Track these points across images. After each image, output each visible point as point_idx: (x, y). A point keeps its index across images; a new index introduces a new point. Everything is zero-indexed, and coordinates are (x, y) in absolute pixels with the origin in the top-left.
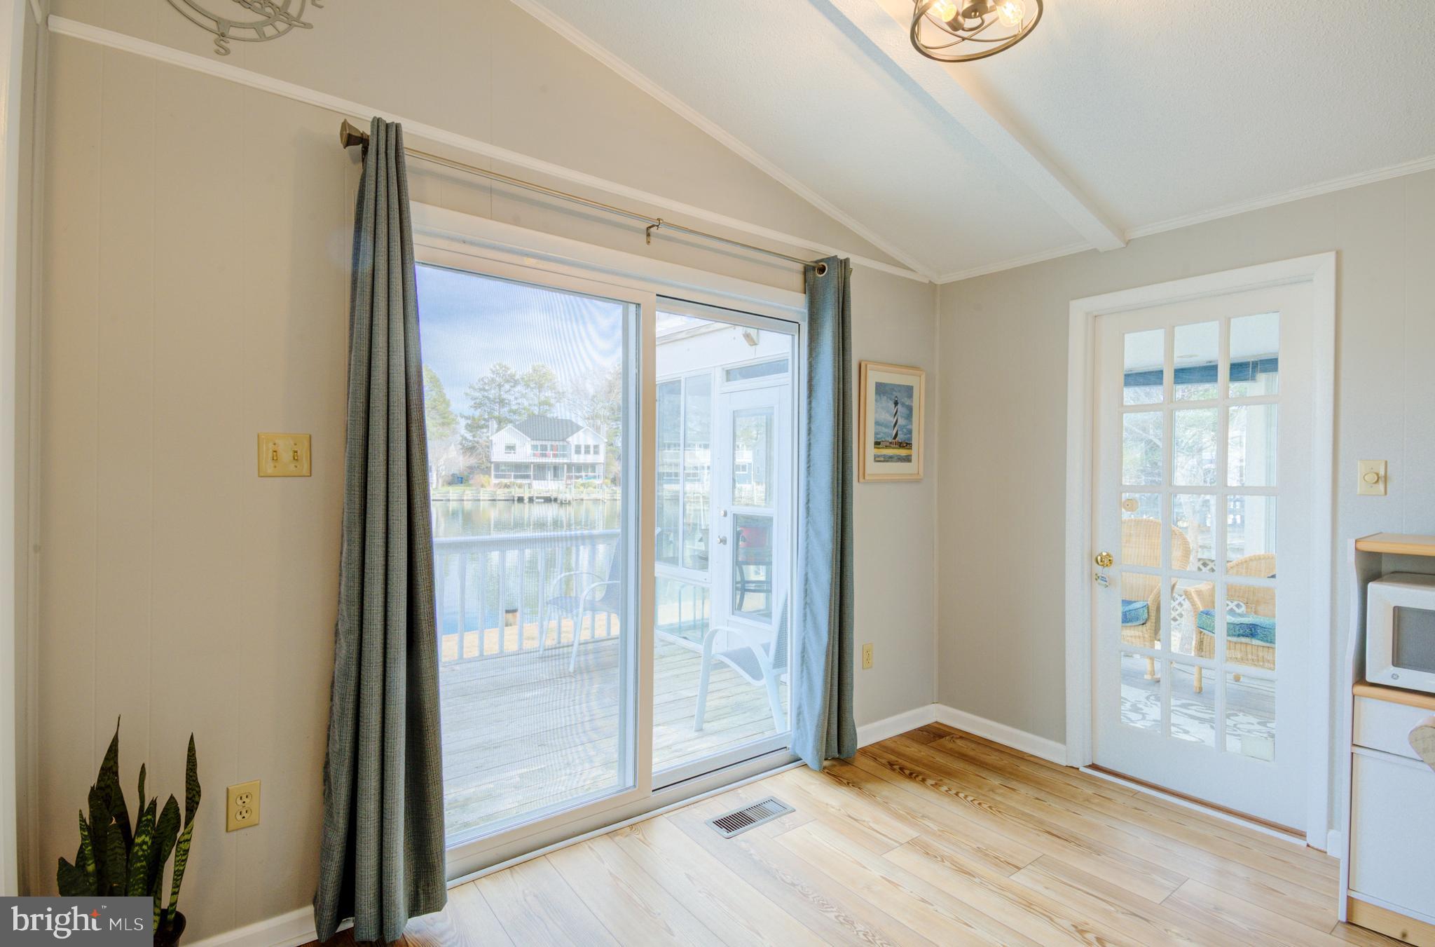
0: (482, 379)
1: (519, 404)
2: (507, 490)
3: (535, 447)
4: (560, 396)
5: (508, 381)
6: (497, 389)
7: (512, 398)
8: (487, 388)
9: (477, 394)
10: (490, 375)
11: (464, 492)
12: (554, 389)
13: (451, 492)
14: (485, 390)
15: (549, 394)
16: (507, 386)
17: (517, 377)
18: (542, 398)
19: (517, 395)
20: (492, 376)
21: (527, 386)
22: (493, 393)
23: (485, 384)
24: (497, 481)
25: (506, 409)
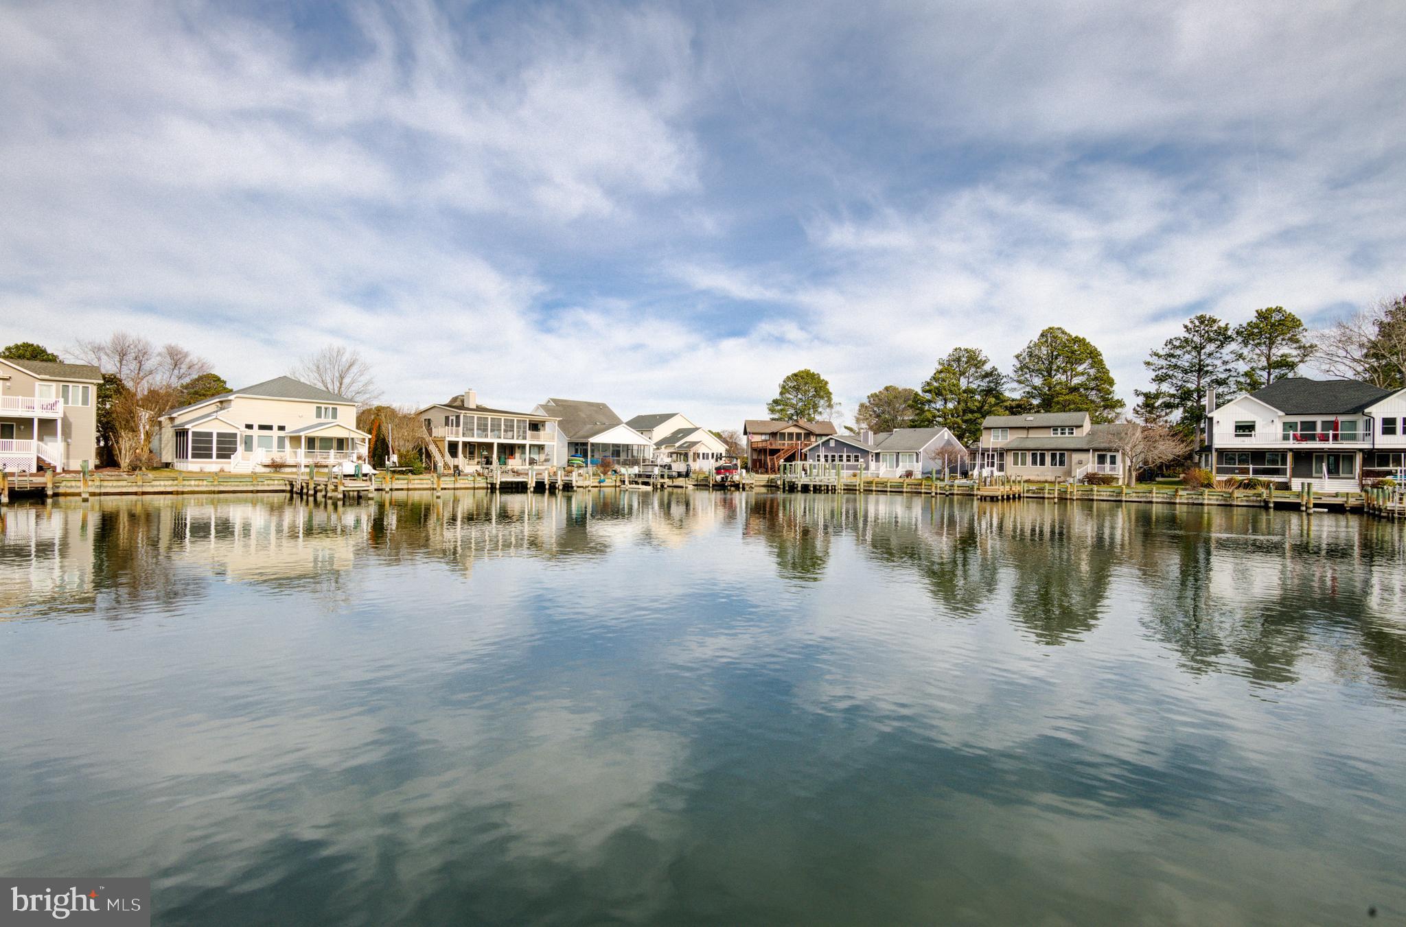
0: (1171, 342)
1: (1230, 370)
2: (1250, 492)
3: (1288, 426)
4: (1307, 351)
5: (1210, 340)
6: (1194, 353)
7: (1218, 363)
8: (1178, 352)
9: (1163, 363)
10: (1182, 334)
11: (1177, 491)
12: (1297, 341)
13: (1154, 491)
14: (1172, 356)
15: (1285, 350)
16: (1210, 347)
17: (1229, 333)
18: (1274, 358)
19: (1226, 358)
20: (1187, 335)
21: (1246, 343)
22: (1186, 360)
23: (1175, 347)
24: (1224, 478)
25: (1208, 379)
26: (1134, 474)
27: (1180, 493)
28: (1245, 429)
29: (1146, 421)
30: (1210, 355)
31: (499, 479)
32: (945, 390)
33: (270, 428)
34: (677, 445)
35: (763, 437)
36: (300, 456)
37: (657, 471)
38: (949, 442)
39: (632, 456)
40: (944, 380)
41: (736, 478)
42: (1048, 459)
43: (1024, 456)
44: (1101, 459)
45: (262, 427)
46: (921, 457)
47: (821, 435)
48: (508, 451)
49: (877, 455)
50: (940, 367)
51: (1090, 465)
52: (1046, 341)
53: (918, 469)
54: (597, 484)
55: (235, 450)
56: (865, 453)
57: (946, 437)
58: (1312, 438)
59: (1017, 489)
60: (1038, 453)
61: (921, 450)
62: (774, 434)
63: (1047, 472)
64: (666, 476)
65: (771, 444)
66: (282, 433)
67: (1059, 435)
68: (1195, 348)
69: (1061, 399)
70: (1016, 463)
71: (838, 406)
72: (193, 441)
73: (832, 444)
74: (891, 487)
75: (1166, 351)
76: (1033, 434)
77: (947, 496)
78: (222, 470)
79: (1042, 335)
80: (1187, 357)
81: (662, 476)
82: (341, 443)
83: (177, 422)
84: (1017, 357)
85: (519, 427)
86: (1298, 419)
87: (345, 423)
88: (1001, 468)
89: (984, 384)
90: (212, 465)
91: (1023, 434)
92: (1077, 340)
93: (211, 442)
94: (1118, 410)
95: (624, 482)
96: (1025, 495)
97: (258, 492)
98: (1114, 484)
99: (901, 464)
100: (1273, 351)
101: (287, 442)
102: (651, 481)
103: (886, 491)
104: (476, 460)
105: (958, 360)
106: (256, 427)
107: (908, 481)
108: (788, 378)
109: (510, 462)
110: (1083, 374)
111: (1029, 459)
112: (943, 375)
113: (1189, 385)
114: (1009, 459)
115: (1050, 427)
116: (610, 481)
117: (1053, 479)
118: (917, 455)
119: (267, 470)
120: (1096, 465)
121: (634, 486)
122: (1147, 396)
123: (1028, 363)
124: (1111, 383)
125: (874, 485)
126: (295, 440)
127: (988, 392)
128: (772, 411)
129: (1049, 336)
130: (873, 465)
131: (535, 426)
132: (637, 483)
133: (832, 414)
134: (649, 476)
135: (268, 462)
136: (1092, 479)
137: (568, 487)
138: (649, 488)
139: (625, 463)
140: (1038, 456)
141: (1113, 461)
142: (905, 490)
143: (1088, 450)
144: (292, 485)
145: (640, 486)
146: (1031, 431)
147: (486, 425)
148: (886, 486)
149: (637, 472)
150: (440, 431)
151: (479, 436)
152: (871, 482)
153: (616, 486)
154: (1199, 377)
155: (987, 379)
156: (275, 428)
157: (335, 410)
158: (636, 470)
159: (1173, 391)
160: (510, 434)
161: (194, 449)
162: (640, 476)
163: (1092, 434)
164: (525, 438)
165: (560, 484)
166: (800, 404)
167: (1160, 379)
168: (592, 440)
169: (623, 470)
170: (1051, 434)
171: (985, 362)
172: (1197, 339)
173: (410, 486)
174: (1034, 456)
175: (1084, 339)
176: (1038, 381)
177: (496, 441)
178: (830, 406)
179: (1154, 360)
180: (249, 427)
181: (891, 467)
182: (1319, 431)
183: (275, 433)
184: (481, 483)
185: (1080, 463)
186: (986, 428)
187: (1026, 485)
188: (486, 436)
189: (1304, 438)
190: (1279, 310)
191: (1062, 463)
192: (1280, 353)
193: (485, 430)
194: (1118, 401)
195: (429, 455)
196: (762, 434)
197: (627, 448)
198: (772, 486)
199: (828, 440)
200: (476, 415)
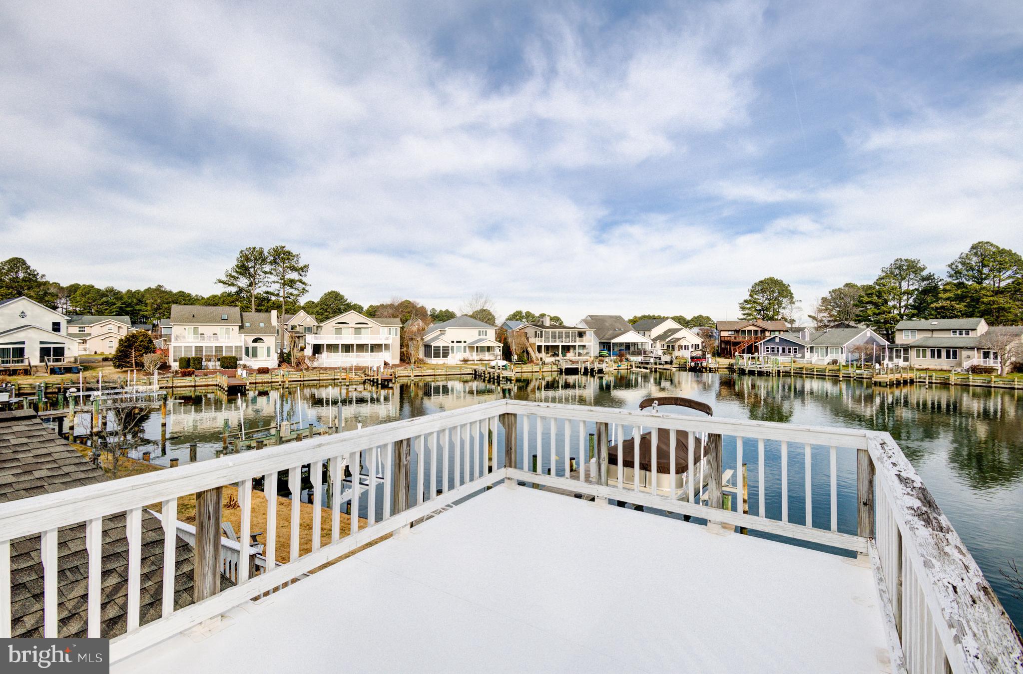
31: (564, 366)
33: (460, 342)
34: (667, 340)
35: (730, 333)
36: (475, 356)
37: (652, 360)
38: (872, 340)
39: (638, 349)
40: (885, 285)
41: (704, 364)
42: (944, 354)
43: (924, 351)
44: (986, 355)
45: (457, 342)
46: (845, 350)
47: (774, 331)
48: (566, 349)
49: (812, 348)
50: (883, 274)
51: (975, 359)
52: (977, 253)
53: (842, 359)
54: (617, 368)
55: (448, 353)
56: (802, 347)
57: (869, 335)
59: (907, 376)
60: (936, 349)
61: (845, 345)
62: (737, 331)
63: (943, 363)
64: (658, 364)
65: (735, 338)
66: (465, 344)
67: (958, 335)
70: (918, 356)
71: (799, 302)
72: (434, 350)
73: (777, 340)
74: (817, 371)
76: (936, 334)
78: (444, 363)
79: (973, 248)
81: (656, 364)
82: (489, 349)
83: (425, 340)
84: (952, 265)
85: (572, 336)
87: (490, 338)
88: (906, 359)
89: (923, 285)
90: (440, 361)
91: (929, 334)
92: (1004, 252)
93: (440, 350)
95: (631, 366)
96: (918, 380)
97: (462, 374)
98: (992, 374)
99: (829, 355)
101: (467, 348)
102: (649, 366)
103: (814, 375)
104: (550, 354)
105: (900, 268)
106: (455, 342)
107: (832, 367)
108: (756, 284)
109: (568, 355)
111: (928, 353)
112: (884, 280)
114: (913, 354)
115: (950, 330)
116: (624, 366)
117: (948, 368)
118: (842, 349)
119: (462, 363)
121: (638, 369)
123: (960, 270)
125: (804, 370)
126: (471, 348)
128: (743, 308)
129: (980, 248)
130: (808, 355)
131: (581, 335)
132: (640, 368)
133: (792, 309)
134: (647, 363)
135: (462, 359)
136: (974, 369)
137: (600, 371)
138: (648, 371)
139: (634, 354)
140: (936, 352)
141: (995, 357)
142: (827, 374)
143: (977, 349)
144: (475, 371)
145: (642, 370)
146: (934, 332)
147: (556, 336)
148: (813, 371)
149: (640, 361)
150: (532, 340)
151: (552, 342)
152: (803, 368)
153: (627, 369)
155: (925, 282)
156: (463, 342)
157: (486, 331)
158: (639, 359)
160: (568, 339)
161: (434, 353)
162: (642, 363)
164: (575, 341)
165: (596, 369)
166: (767, 302)
168: (613, 341)
169: (632, 358)
170: (951, 334)
171: (923, 270)
173: (523, 371)
174: (933, 352)
177: (560, 344)
178: (792, 303)
180: (453, 342)
181: (822, 356)
183: (463, 344)
184: (555, 368)
185: (968, 357)
186: (898, 330)
187: (918, 373)
188: (555, 341)
191: (955, 357)
193: (555, 338)
195: (528, 353)
196: (728, 331)
197: (634, 344)
198: (731, 368)
199: (774, 338)
200: (550, 331)
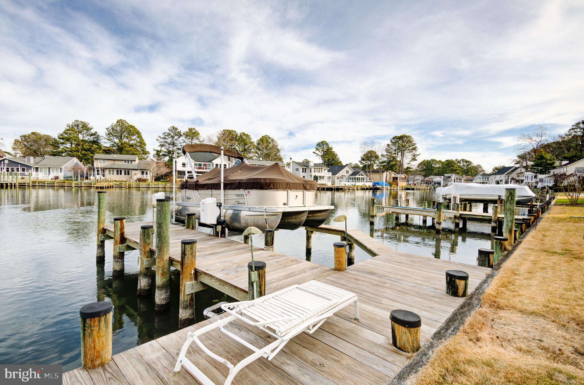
26: (154, 178)
27: (167, 184)
28: (184, 164)
29: (157, 160)
30: (176, 140)
32: (72, 139)
38: (77, 164)
40: (70, 134)
42: (123, 172)
43: (113, 171)
44: (143, 173)
46: (63, 170)
49: (37, 168)
50: (68, 128)
51: (138, 175)
52: (119, 125)
53: (61, 176)
56: (29, 167)
57: (75, 161)
58: (201, 168)
59: (111, 184)
60: (119, 170)
61: (63, 167)
63: (123, 177)
67: (127, 163)
68: (172, 137)
69: (127, 149)
70: (110, 174)
73: (6, 162)
74: (47, 184)
75: (163, 136)
76: (116, 162)
77: (79, 187)
79: (118, 122)
80: (170, 139)
84: (107, 129)
86: (198, 163)
88: (104, 176)
89: (91, 138)
91: (112, 162)
92: (131, 126)
94: (148, 155)
96: (115, 186)
98: (147, 182)
99: (51, 173)
100: (193, 141)
103: (45, 186)
105: (78, 126)
107: (57, 181)
110: (134, 140)
111: (115, 172)
112: (69, 132)
113: (170, 149)
114: (107, 172)
115: (123, 160)
117: (126, 180)
120: (141, 175)
122: (157, 151)
123: (112, 132)
124: (145, 145)
125: (37, 183)
127: (94, 142)
129: (120, 122)
130: (34, 173)
136: (139, 180)
140: (119, 171)
141: (147, 174)
142: (56, 185)
143: (138, 170)
146: (115, 161)
148: (45, 184)
152: (36, 182)
154: (173, 147)
155: (93, 137)
159: (166, 150)
163: (139, 164)
167: (162, 146)
170: (124, 163)
171: (91, 129)
172: (172, 134)
174: (117, 171)
175: (134, 127)
176: (117, 140)
179: (159, 139)
181: (46, 174)
182: (202, 167)
185: (135, 174)
186: (95, 159)
187: (115, 182)
189: (199, 168)
190: (194, 129)
191: (128, 174)
192: (194, 142)
194: (147, 152)
199: (4, 160)
